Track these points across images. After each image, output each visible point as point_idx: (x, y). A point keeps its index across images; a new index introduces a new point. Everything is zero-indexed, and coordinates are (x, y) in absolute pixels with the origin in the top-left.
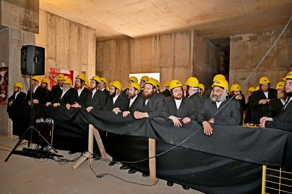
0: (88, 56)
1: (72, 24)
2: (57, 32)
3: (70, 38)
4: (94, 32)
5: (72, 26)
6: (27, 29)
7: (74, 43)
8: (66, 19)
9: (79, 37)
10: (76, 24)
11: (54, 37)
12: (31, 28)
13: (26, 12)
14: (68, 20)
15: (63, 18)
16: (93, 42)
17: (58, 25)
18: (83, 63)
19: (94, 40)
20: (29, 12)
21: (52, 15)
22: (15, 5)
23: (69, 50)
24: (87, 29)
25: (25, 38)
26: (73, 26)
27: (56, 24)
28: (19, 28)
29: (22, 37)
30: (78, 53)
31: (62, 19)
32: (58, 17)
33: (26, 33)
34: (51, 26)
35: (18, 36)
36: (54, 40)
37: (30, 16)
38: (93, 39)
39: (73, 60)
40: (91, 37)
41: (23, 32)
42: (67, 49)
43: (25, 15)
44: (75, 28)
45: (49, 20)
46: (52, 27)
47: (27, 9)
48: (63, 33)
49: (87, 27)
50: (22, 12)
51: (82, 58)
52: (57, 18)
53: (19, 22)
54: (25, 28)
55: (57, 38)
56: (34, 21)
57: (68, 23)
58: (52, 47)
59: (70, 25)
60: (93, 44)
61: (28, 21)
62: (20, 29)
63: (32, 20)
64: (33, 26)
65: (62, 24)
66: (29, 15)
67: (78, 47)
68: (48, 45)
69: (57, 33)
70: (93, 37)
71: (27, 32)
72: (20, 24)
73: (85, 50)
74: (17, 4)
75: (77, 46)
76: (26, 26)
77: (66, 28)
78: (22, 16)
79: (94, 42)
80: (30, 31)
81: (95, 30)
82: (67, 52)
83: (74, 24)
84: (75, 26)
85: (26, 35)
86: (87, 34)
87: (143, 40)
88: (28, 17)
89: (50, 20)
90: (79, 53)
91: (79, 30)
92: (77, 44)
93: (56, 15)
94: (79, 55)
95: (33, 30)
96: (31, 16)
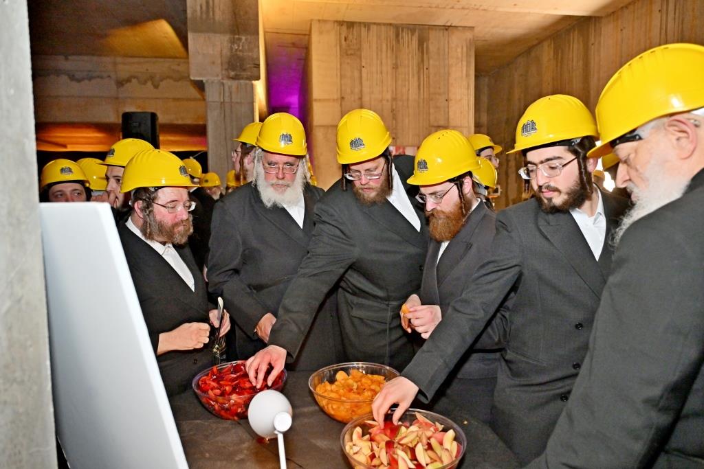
0: (451, 105)
1: (402, 31)
2: (363, 60)
3: (396, 67)
4: (469, 35)
5: (402, 38)
6: (236, 75)
7: (407, 77)
8: (384, 24)
9: (423, 61)
10: (412, 28)
11: (356, 74)
12: (244, 70)
13: (233, 42)
14: (391, 24)
15: (378, 24)
16: (465, 63)
17: (365, 46)
18: (436, 124)
19: (470, 56)
20: (240, 39)
21: (351, 25)
22: (211, 35)
23: (394, 99)
24: (446, 33)
25: (234, 96)
26: (405, 36)
27: (361, 45)
28: (220, 78)
29: (227, 94)
30: (419, 103)
31: (375, 26)
32: (365, 27)
33: (234, 83)
34: (349, 52)
35: (220, 94)
36: (357, 82)
37: (241, 48)
38: (465, 54)
39: (407, 121)
40: (459, 50)
41: (228, 83)
42: (389, 96)
43: (231, 48)
44: (410, 40)
45: (343, 38)
46: (351, 54)
47: (235, 34)
48: (377, 59)
49: (447, 28)
50: (225, 44)
51: (432, 111)
52: (363, 29)
53: (220, 66)
54: (232, 73)
55: (364, 75)
56: (250, 54)
57: (392, 32)
58: (353, 99)
59: (397, 36)
60: (465, 69)
61: (238, 57)
62: (223, 79)
63: (245, 54)
64: (248, 66)
65: (375, 39)
66: (239, 46)
67: (419, 86)
68: (343, 95)
69: (363, 64)
70: (465, 49)
71: (237, 81)
72: (222, 70)
73: (442, 90)
74: (215, 32)
75: (416, 84)
76: (233, 69)
77: (387, 45)
78: (226, 52)
79: (468, 63)
80: (242, 78)
81: (472, 28)
82: (389, 103)
83: (408, 28)
84: (410, 35)
85: (234, 89)
86: (446, 46)
87: (626, 12)
88: (236, 50)
89: (346, 39)
90: (421, 101)
91: (421, 42)
92: (416, 78)
93: (360, 23)
94: (421, 104)
95: (249, 73)
96: (243, 46)
